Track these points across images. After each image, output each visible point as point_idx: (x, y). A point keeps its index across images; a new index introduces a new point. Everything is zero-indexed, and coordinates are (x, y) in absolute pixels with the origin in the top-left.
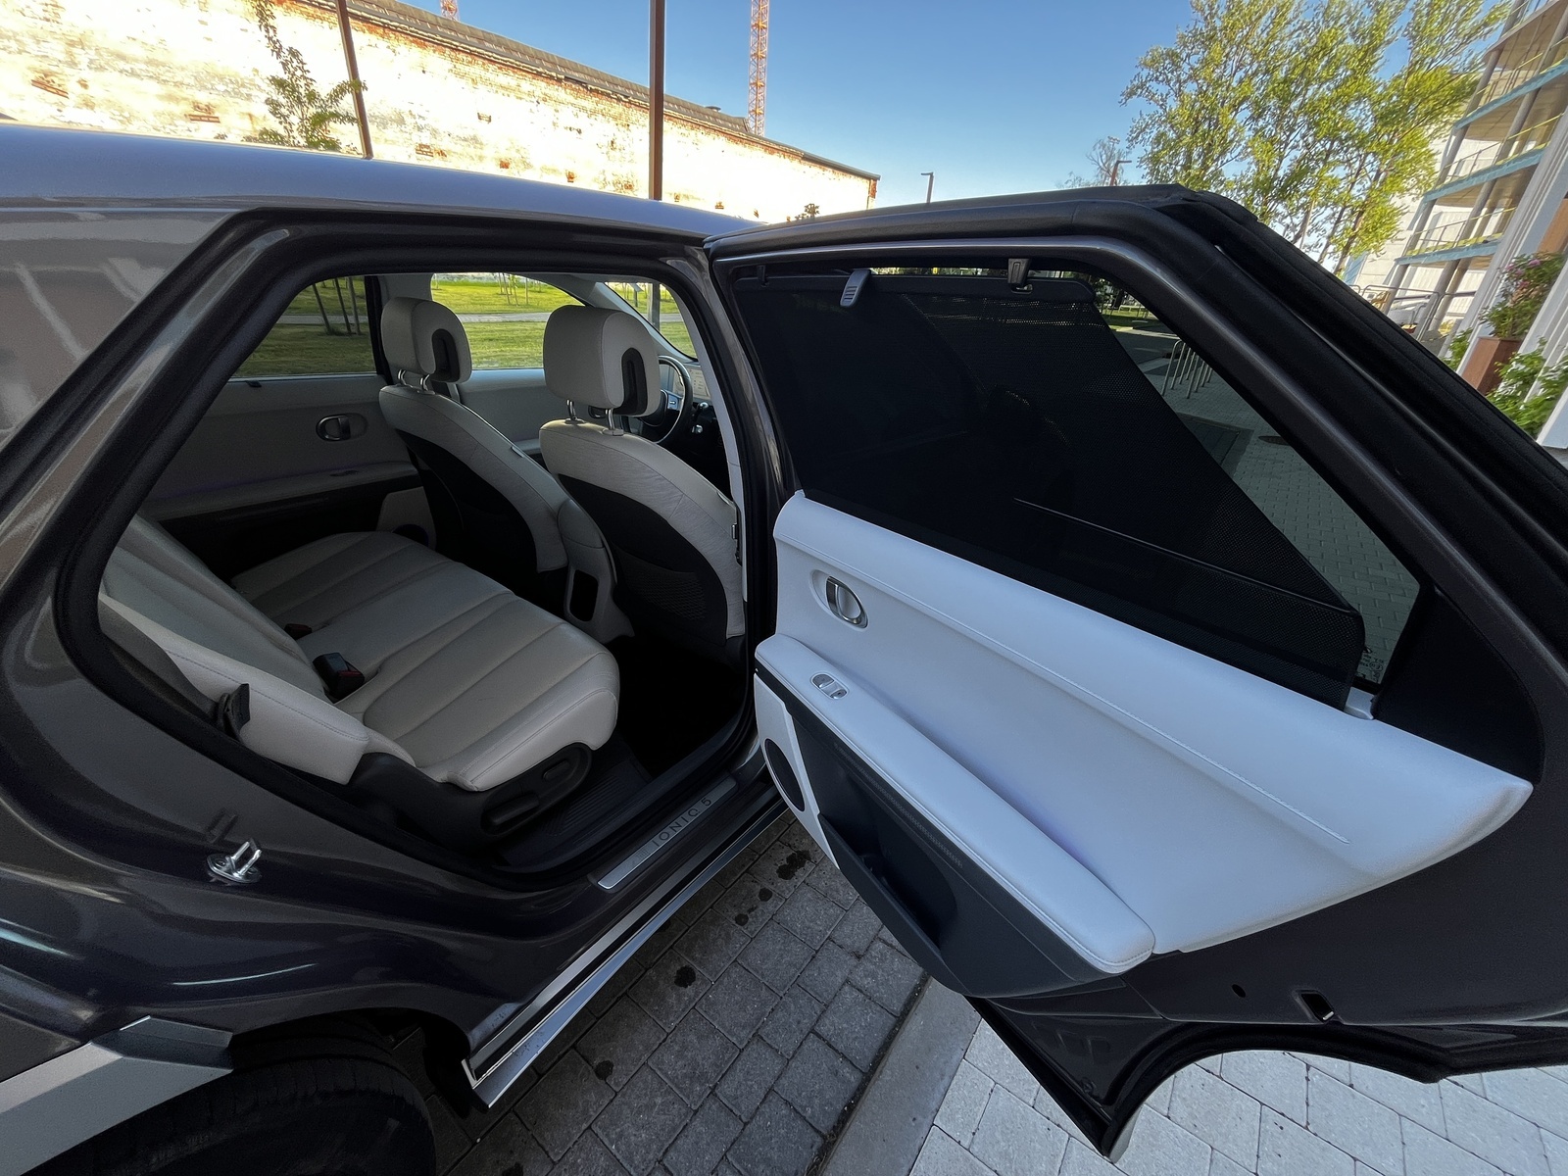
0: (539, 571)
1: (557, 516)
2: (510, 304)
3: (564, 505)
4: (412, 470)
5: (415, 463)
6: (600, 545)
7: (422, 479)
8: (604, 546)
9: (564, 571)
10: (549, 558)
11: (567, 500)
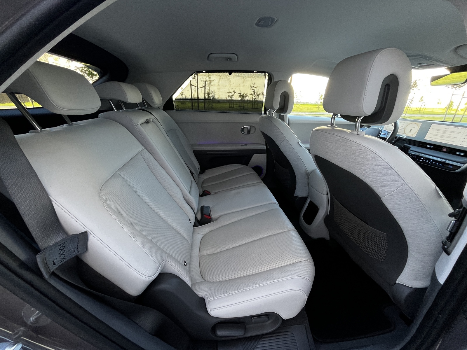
0: (295, 196)
1: (309, 175)
2: (318, 110)
3: (313, 171)
4: (265, 147)
5: (266, 146)
6: (325, 193)
7: (267, 151)
8: (327, 194)
9: (305, 199)
10: (300, 192)
11: (315, 170)
